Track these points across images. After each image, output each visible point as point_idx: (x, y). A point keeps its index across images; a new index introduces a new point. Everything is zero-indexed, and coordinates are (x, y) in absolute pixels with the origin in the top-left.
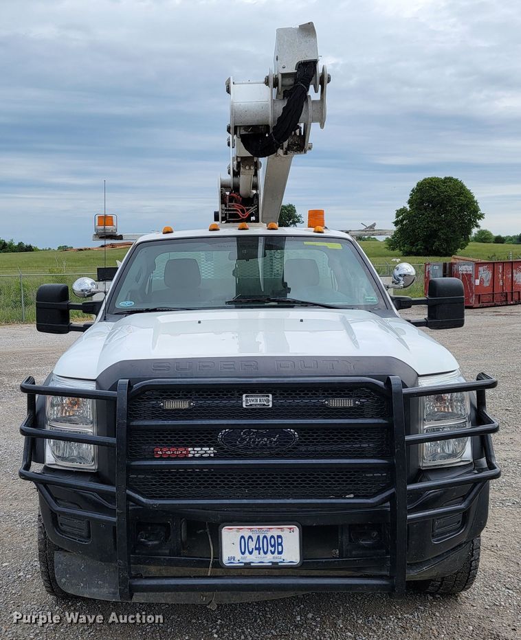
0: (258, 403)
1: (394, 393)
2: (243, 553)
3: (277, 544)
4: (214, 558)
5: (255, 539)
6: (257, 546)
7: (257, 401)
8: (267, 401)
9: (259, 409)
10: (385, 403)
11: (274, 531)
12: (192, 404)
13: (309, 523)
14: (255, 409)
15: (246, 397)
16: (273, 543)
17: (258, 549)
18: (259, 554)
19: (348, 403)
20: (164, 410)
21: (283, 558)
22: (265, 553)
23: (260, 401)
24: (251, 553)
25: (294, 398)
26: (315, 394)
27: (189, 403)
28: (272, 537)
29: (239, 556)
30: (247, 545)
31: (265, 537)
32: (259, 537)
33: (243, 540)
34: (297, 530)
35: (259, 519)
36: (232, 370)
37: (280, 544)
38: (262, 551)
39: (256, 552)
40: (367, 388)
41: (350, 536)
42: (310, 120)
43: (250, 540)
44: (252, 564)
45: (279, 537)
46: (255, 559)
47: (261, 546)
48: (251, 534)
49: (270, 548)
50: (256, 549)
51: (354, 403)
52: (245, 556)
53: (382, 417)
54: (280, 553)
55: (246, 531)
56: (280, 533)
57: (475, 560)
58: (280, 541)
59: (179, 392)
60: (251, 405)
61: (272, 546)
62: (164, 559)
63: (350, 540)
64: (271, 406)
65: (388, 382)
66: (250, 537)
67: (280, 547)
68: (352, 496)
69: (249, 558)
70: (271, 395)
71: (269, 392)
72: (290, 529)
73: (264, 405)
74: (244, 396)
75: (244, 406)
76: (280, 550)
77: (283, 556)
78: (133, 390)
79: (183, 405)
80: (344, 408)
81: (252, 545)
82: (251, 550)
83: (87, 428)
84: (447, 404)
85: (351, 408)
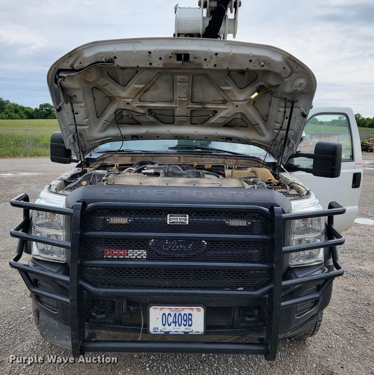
0: (179, 221)
1: (276, 217)
2: (164, 325)
3: (188, 319)
4: (144, 327)
5: (173, 315)
6: (174, 321)
7: (177, 219)
8: (185, 220)
9: (179, 225)
10: (269, 224)
11: (186, 310)
12: (130, 220)
13: (211, 305)
14: (176, 225)
15: (170, 216)
16: (185, 319)
17: (175, 323)
18: (175, 326)
19: (242, 223)
20: (109, 224)
21: (192, 329)
22: (180, 325)
23: (180, 219)
24: (169, 325)
25: (204, 218)
26: (219, 216)
27: (128, 220)
28: (185, 314)
29: (161, 327)
30: (167, 320)
31: (180, 314)
32: (175, 314)
33: (164, 316)
34: (202, 310)
35: (176, 301)
36: (162, 196)
37: (191, 320)
38: (177, 324)
39: (173, 325)
40: (257, 212)
41: (239, 313)
42: (227, 31)
43: (169, 316)
44: (170, 333)
45: (190, 314)
46: (173, 329)
47: (177, 321)
48: (170, 312)
49: (183, 322)
50: (173, 322)
51: (247, 224)
52: (165, 327)
53: (266, 233)
54: (190, 325)
55: (166, 310)
56: (190, 312)
57: (319, 321)
58: (190, 318)
59: (121, 211)
60: (173, 222)
61: (185, 321)
62: (109, 327)
63: (239, 315)
64: (187, 223)
65: (272, 209)
66: (169, 314)
67: (190, 322)
68: (242, 289)
69: (168, 329)
70: (188, 216)
71: (187, 213)
72: (198, 309)
73: (183, 222)
74: (168, 215)
75: (168, 223)
76: (190, 323)
77: (192, 328)
78: (87, 208)
79: (124, 221)
80: (240, 227)
81: (171, 320)
82: (169, 323)
83: (59, 232)
84: (309, 222)
85: (244, 227)
